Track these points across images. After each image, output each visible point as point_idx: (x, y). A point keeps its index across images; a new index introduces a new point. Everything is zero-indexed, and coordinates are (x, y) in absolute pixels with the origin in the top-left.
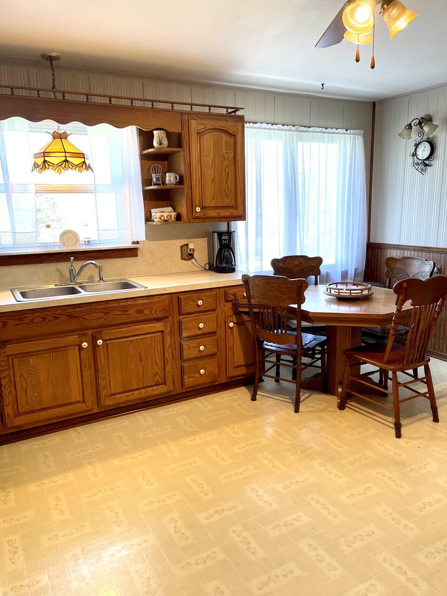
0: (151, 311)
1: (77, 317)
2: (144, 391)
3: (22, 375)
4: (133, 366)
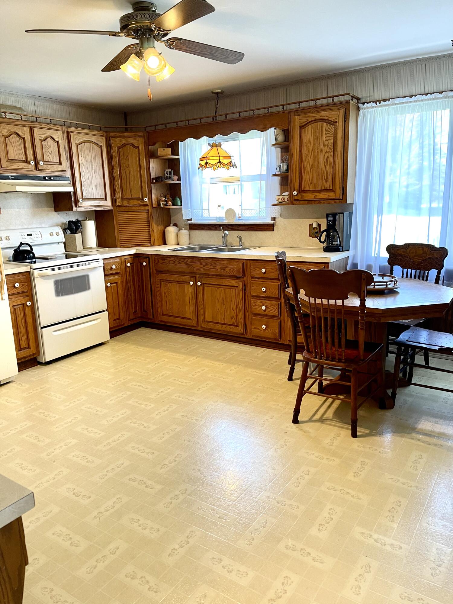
0: (230, 270)
1: (189, 265)
2: (224, 326)
3: (165, 292)
4: (219, 307)
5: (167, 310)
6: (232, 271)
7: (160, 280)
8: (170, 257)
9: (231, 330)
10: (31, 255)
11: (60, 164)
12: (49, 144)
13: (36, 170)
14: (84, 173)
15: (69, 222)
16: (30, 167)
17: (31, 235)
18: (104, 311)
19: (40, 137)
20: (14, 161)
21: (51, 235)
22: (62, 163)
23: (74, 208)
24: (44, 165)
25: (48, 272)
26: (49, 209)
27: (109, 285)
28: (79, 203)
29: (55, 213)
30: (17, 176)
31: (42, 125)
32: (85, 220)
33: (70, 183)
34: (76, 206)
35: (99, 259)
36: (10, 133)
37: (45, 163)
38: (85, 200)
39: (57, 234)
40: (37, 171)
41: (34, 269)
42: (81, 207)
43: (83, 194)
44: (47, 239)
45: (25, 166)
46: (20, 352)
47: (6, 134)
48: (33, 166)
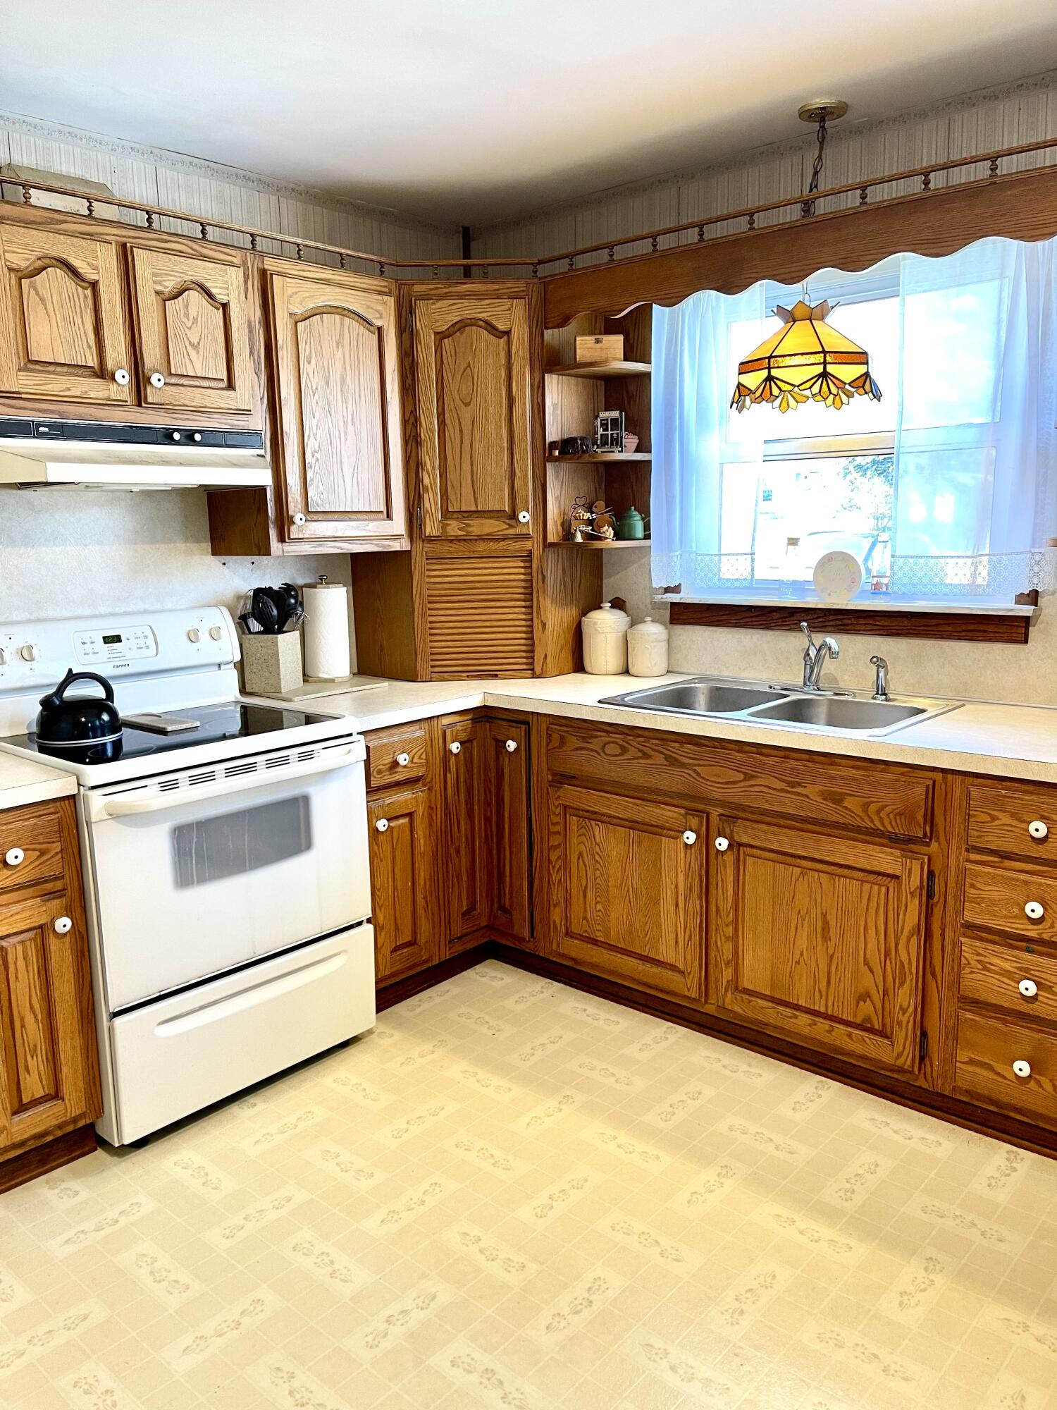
0: (866, 807)
2: (824, 1025)
3: (581, 854)
4: (802, 943)
5: (585, 918)
6: (878, 812)
7: (565, 807)
8: (608, 728)
9: (857, 1048)
10: (105, 717)
11: (231, 386)
12: (193, 312)
13: (140, 405)
14: (314, 422)
15: (259, 593)
16: (113, 392)
17: (117, 639)
18: (360, 924)
19: (160, 283)
20: (51, 368)
21: (192, 637)
22: (238, 383)
23: (275, 545)
24: (168, 388)
25: (150, 797)
26: (194, 546)
27: (382, 825)
28: (293, 528)
29: (215, 561)
30: (62, 426)
31: (167, 241)
32: (313, 586)
33: (263, 456)
34: (282, 539)
35: (350, 735)
36: (39, 264)
37: (173, 380)
38: (316, 517)
39: (214, 635)
40: (140, 410)
41: (93, 788)
42: (300, 540)
43: (310, 495)
44: (175, 652)
45: (96, 389)
46: (16, 1118)
47: (23, 264)
48: (126, 390)
